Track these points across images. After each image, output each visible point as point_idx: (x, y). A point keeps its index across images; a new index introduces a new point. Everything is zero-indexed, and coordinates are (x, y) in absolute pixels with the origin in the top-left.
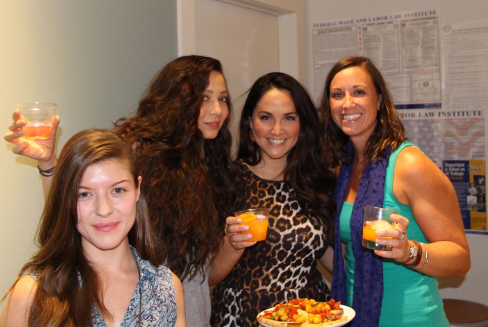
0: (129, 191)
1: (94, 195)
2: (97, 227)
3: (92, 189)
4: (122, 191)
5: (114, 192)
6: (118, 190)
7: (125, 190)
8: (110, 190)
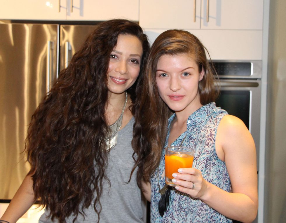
0: (193, 75)
1: (170, 76)
2: (171, 97)
3: (168, 73)
4: (188, 74)
5: (183, 75)
6: (186, 74)
7: (190, 74)
8: (180, 73)
